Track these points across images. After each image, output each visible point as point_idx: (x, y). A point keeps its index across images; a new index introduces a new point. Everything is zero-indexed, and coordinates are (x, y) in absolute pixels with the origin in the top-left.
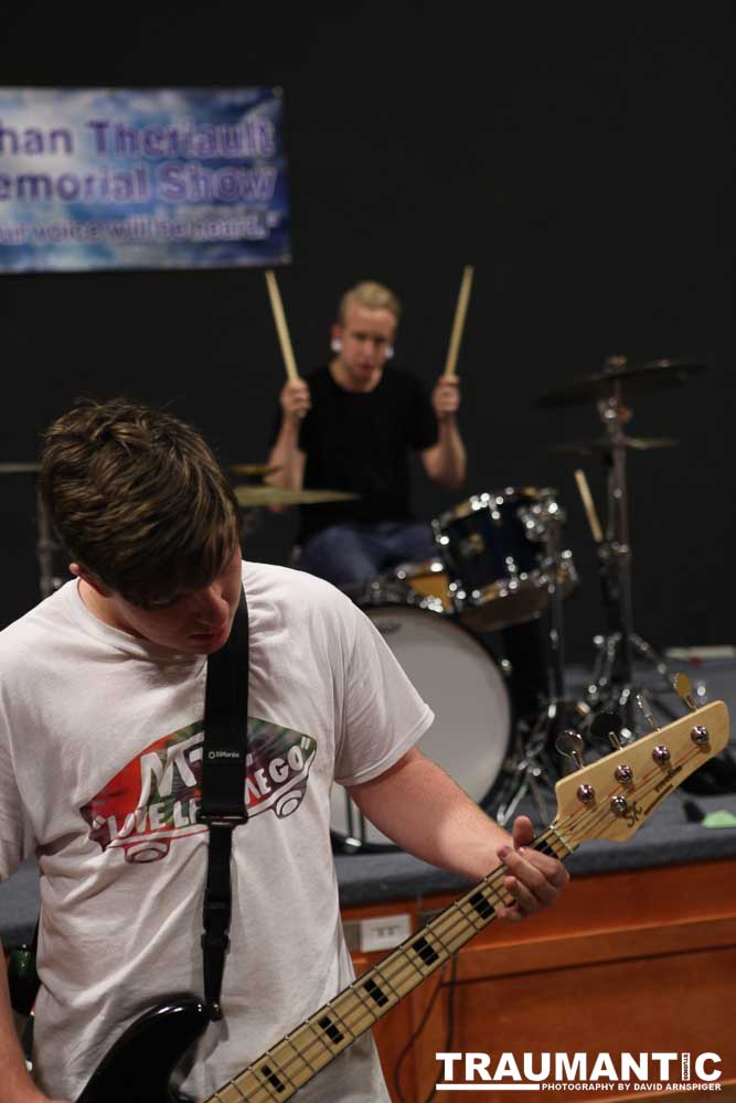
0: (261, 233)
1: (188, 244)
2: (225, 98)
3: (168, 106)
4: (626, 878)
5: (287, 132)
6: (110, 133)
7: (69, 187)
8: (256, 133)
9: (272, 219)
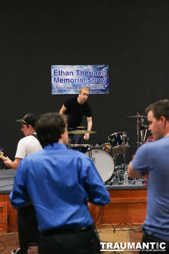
0: (104, 88)
1: (92, 90)
2: (99, 66)
3: (89, 68)
4: (130, 191)
5: (109, 72)
6: (79, 72)
7: (72, 81)
8: (104, 72)
9: (106, 86)
